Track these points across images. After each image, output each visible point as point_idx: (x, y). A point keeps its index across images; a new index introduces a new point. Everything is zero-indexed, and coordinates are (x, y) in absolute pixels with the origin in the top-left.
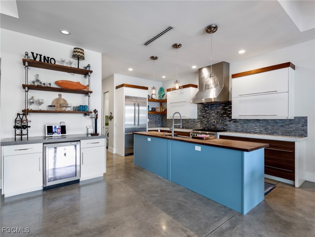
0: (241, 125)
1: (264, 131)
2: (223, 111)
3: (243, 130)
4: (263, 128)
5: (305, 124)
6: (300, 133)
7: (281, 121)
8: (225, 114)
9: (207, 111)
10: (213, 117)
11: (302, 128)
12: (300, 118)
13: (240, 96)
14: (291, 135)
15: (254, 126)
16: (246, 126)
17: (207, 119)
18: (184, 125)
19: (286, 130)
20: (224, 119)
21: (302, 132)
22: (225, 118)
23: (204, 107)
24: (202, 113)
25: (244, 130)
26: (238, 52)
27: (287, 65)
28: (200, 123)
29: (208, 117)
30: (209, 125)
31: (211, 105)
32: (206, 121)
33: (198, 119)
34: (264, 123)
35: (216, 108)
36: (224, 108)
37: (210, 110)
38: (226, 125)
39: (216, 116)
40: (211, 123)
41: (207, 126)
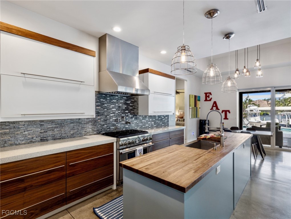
2: (125, 105)
8: (127, 110)
10: (114, 113)
17: (104, 117)
22: (127, 114)
29: (106, 114)
30: (107, 126)
31: (110, 96)
32: (102, 120)
35: (118, 101)
37: (109, 103)
39: (117, 112)
40: (110, 122)
41: (106, 128)
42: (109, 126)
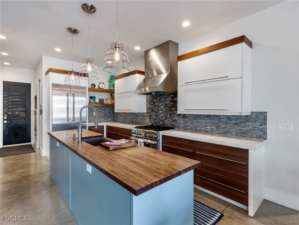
0: (190, 121)
1: (216, 130)
2: (172, 103)
3: (192, 128)
4: (215, 126)
5: (263, 122)
6: (258, 135)
7: (235, 118)
8: (174, 107)
9: (155, 103)
10: (162, 110)
11: (261, 127)
12: (258, 114)
13: (186, 84)
14: (247, 137)
15: (204, 123)
16: (196, 123)
17: (156, 113)
18: (134, 119)
19: (240, 129)
20: (172, 113)
21: (260, 133)
23: (153, 99)
24: (150, 105)
25: (194, 128)
26: (181, 25)
27: (241, 39)
28: (149, 118)
29: (157, 111)
30: (158, 121)
31: (159, 96)
32: (154, 115)
33: (147, 113)
34: (216, 119)
35: (165, 99)
36: (173, 100)
37: (159, 102)
38: (175, 121)
39: (165, 109)
40: (159, 117)
41: (156, 122)
42: (159, 121)
